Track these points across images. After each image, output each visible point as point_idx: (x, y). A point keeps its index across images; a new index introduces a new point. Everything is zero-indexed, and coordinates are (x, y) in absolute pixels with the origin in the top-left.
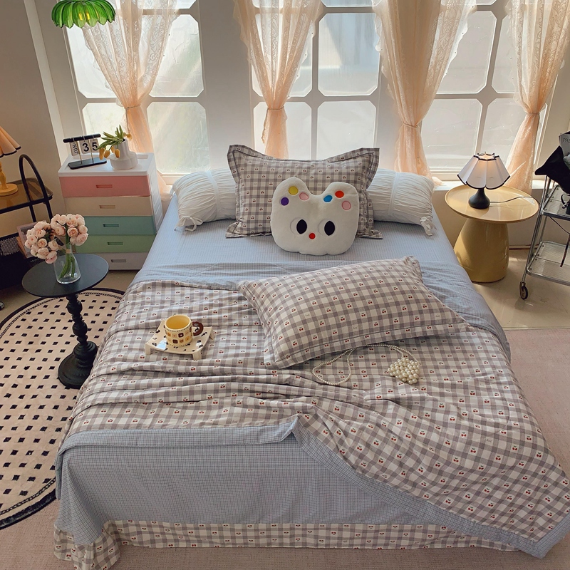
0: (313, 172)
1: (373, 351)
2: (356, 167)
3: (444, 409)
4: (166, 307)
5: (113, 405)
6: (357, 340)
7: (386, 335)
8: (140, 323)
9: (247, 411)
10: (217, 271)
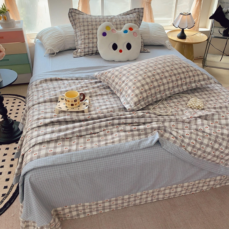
0: (114, 20)
1: (174, 98)
2: (134, 17)
3: (224, 118)
4: (57, 90)
5: (49, 142)
6: (168, 93)
7: (180, 89)
8: (46, 99)
9: (128, 133)
10: (77, 72)
